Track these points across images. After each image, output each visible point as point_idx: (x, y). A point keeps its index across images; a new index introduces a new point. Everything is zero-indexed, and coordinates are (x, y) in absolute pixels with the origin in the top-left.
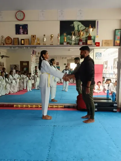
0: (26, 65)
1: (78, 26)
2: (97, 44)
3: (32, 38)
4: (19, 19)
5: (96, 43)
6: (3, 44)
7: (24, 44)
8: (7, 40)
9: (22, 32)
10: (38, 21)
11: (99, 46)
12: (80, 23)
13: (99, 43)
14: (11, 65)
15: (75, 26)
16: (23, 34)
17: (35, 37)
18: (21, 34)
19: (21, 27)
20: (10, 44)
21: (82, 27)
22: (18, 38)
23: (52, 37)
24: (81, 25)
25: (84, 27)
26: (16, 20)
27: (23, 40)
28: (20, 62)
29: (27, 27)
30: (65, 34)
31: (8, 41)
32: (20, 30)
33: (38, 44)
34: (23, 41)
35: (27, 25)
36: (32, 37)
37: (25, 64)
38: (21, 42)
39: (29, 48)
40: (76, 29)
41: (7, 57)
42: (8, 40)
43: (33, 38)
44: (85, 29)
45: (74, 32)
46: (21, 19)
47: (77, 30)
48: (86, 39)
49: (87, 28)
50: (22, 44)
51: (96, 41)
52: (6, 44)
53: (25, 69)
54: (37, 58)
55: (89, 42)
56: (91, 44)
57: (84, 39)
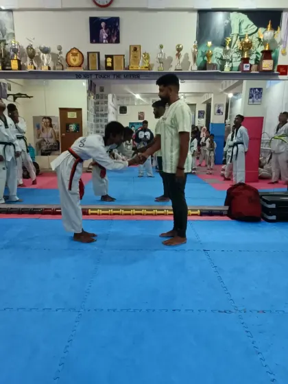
0: (75, 117)
1: (240, 24)
2: (282, 70)
3: (132, 53)
4: (101, 4)
5: (280, 67)
6: (61, 67)
7: (111, 68)
8: (71, 58)
9: (104, 37)
11: (286, 74)
13: (286, 68)
14: (35, 118)
15: (232, 24)
16: (109, 42)
17: (138, 49)
18: (102, 43)
19: (103, 24)
20: (80, 66)
22: (99, 53)
23: (179, 50)
24: (247, 22)
25: (254, 26)
26: (94, 6)
27: (111, 57)
28: (61, 109)
29: (117, 24)
30: (210, 43)
31: (75, 60)
32: (101, 31)
33: (147, 67)
34: (109, 60)
35: (117, 20)
37: (71, 115)
38: (106, 62)
39: (122, 77)
40: (235, 31)
41: (28, 97)
42: (73, 57)
43: (135, 53)
44: (257, 31)
45: (230, 40)
46: (106, 4)
47: (238, 35)
48: (257, 56)
50: (107, 68)
51: (280, 63)
52: (70, 66)
53: (73, 127)
54: (98, 100)
55: (267, 65)
56: (271, 69)
57: (253, 57)
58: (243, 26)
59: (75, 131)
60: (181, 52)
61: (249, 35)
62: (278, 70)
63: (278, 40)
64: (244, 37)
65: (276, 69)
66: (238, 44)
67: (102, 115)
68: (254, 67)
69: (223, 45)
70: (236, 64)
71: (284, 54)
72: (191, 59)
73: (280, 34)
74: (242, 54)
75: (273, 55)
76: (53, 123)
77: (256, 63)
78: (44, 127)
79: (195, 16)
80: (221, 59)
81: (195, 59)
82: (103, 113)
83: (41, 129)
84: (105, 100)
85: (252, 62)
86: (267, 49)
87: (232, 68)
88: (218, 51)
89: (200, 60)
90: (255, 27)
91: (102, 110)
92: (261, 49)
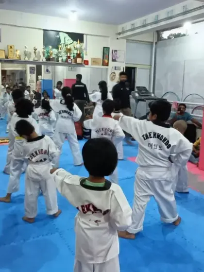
1: (65, 38)
3: (9, 49)
5: (85, 61)
10: (15, 26)
11: (87, 64)
12: (67, 35)
13: (87, 61)
15: (61, 38)
17: (13, 47)
21: (69, 40)
23: (35, 49)
24: (68, 38)
30: (50, 47)
33: (18, 58)
36: (9, 47)
40: (62, 41)
43: (11, 49)
47: (64, 44)
48: (74, 55)
49: (75, 42)
51: (85, 59)
55: (79, 60)
56: (81, 62)
57: (72, 55)
58: (66, 40)
60: (37, 51)
61: (70, 44)
62: (84, 63)
63: (83, 48)
64: (67, 45)
65: (83, 62)
66: (64, 49)
68: (73, 60)
69: (57, 48)
70: (64, 58)
71: (86, 55)
72: (41, 55)
73: (84, 45)
74: (67, 54)
75: (81, 55)
77: (74, 58)
79: (42, 32)
80: (57, 55)
81: (44, 55)
85: (72, 58)
86: (78, 53)
87: (62, 60)
88: (55, 51)
89: (46, 55)
90: (72, 41)
92: (75, 52)
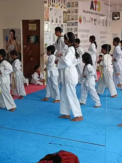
0: (35, 29)
14: (4, 30)
28: (23, 21)
37: (32, 27)
53: (33, 39)
54: (69, 8)
59: (35, 43)
67: (73, 24)
76: (16, 35)
78: (11, 40)
82: (74, 21)
83: (9, 40)
84: (76, 8)
91: (73, 19)
